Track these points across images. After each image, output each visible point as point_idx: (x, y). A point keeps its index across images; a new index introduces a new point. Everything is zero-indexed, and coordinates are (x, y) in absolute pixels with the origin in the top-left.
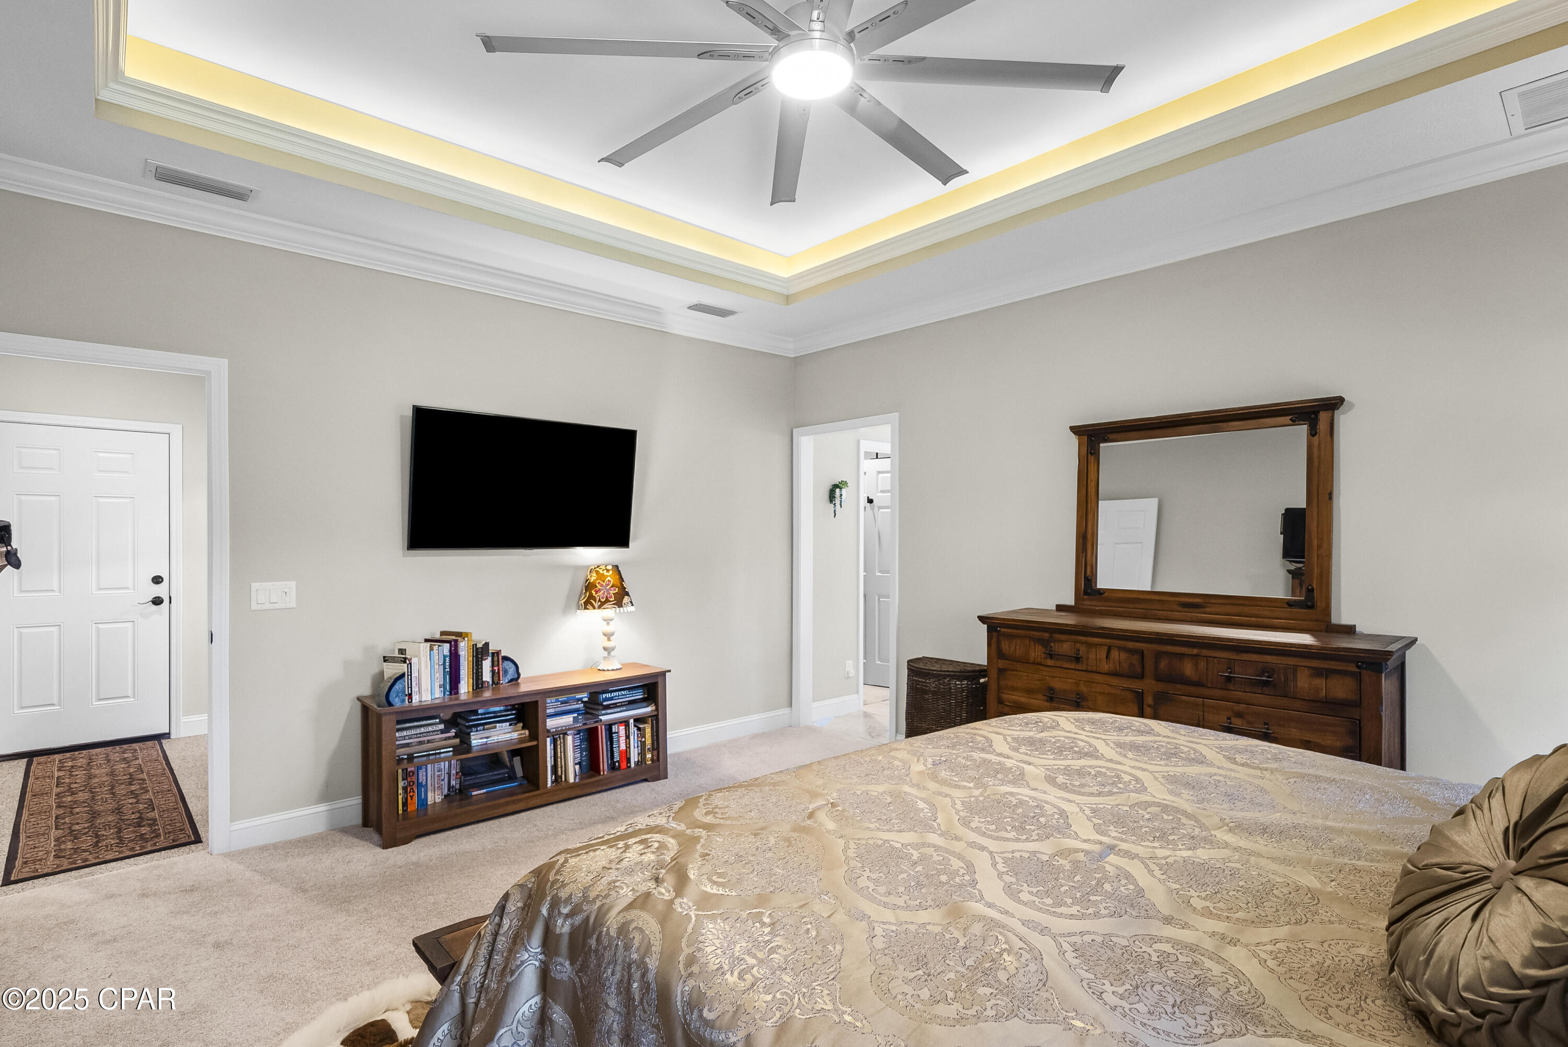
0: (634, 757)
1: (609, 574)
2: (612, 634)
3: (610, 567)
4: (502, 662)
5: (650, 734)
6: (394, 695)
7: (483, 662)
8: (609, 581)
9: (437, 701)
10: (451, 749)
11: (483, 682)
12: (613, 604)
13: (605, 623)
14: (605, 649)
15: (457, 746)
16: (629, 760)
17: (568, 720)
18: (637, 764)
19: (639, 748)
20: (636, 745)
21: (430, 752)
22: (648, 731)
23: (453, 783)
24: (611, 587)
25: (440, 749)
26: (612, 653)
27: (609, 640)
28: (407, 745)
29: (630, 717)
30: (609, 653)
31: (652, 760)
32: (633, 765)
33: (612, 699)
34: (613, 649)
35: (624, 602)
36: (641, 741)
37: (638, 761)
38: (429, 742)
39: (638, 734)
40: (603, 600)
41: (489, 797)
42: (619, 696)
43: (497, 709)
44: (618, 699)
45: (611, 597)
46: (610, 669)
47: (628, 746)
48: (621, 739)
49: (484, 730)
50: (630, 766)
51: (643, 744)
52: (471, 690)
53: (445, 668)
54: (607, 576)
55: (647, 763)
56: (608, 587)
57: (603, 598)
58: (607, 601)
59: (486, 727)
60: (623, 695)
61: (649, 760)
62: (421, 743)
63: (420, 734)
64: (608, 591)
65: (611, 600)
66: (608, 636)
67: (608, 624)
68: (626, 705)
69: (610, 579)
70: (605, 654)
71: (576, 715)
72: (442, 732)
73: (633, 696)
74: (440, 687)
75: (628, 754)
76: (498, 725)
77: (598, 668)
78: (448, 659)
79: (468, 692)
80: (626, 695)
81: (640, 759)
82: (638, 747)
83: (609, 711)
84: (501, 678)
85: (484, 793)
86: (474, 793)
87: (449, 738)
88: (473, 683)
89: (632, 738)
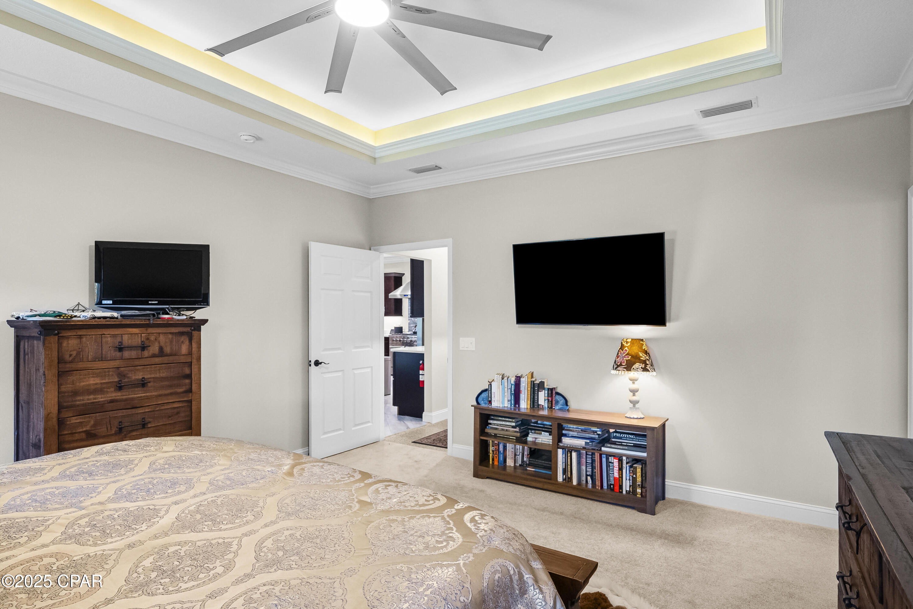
0: (626, 486)
1: (627, 346)
2: (637, 391)
3: (629, 340)
4: (555, 395)
5: (640, 474)
6: (481, 400)
7: (539, 392)
8: (626, 350)
9: (506, 409)
10: (515, 438)
11: (538, 405)
12: (623, 368)
13: (631, 382)
14: (631, 402)
15: (518, 437)
16: (621, 487)
17: (581, 443)
18: (628, 492)
19: (631, 481)
20: (628, 478)
21: (510, 437)
22: (639, 471)
23: (525, 459)
24: (626, 355)
25: (509, 436)
26: (637, 406)
27: (634, 395)
28: (496, 429)
29: (625, 455)
30: (634, 405)
31: (641, 494)
32: (624, 492)
33: (621, 438)
34: (637, 402)
35: (634, 367)
36: (632, 476)
37: (630, 491)
38: (507, 430)
39: (630, 471)
40: (618, 364)
41: (536, 475)
42: (627, 437)
43: (548, 423)
44: (626, 440)
45: (624, 362)
46: (636, 417)
47: (621, 476)
48: (615, 468)
49: (535, 433)
50: (622, 492)
51: (634, 480)
52: (529, 407)
53: (511, 391)
54: (626, 346)
55: (637, 495)
56: (624, 355)
57: (619, 363)
58: (621, 365)
59: (536, 432)
60: (630, 438)
61: (639, 493)
62: (503, 430)
63: (502, 425)
64: (623, 357)
65: (623, 364)
66: (634, 392)
67: (633, 383)
68: (631, 446)
69: (627, 349)
70: (632, 405)
71: (588, 441)
72: (513, 427)
73: (638, 441)
74: (508, 401)
75: (621, 482)
76: (543, 433)
77: (626, 416)
78: (513, 386)
79: (527, 408)
80: (633, 439)
81: (631, 490)
82: (629, 480)
83: (613, 446)
84: (554, 405)
85: (533, 471)
86: (528, 469)
87: (515, 432)
88: (531, 404)
89: (624, 471)
